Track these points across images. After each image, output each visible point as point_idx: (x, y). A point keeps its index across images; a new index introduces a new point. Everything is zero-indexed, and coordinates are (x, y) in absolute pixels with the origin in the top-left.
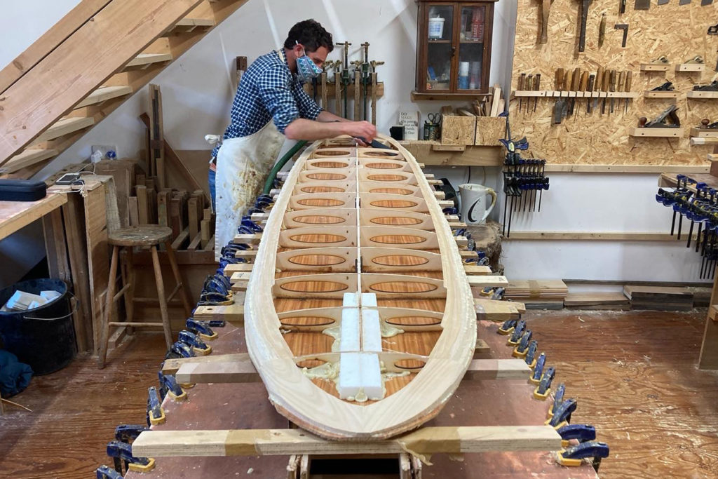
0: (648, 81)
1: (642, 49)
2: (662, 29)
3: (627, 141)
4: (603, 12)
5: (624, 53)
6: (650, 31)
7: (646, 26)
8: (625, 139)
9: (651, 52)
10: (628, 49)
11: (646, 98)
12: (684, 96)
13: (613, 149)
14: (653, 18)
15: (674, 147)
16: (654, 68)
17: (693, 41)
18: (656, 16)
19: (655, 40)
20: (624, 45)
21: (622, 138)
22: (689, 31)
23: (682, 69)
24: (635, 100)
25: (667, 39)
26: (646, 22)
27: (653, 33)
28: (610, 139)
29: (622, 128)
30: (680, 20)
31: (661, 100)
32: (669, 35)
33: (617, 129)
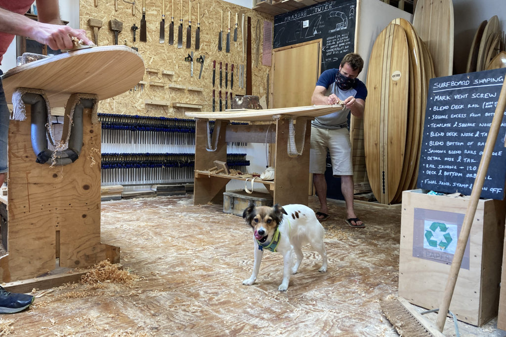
0: (151, 77)
1: (146, 61)
2: (153, 53)
3: (144, 107)
4: (125, 40)
6: (148, 53)
7: (146, 50)
8: (143, 106)
9: (150, 63)
12: (167, 87)
13: (138, 111)
14: (149, 47)
15: (167, 111)
16: (153, 70)
17: (168, 61)
18: (150, 46)
19: (151, 58)
21: (142, 105)
22: (165, 56)
23: (165, 73)
24: (146, 86)
25: (156, 58)
26: (146, 48)
28: (136, 105)
29: (141, 100)
30: (161, 50)
32: (157, 56)
33: (139, 100)
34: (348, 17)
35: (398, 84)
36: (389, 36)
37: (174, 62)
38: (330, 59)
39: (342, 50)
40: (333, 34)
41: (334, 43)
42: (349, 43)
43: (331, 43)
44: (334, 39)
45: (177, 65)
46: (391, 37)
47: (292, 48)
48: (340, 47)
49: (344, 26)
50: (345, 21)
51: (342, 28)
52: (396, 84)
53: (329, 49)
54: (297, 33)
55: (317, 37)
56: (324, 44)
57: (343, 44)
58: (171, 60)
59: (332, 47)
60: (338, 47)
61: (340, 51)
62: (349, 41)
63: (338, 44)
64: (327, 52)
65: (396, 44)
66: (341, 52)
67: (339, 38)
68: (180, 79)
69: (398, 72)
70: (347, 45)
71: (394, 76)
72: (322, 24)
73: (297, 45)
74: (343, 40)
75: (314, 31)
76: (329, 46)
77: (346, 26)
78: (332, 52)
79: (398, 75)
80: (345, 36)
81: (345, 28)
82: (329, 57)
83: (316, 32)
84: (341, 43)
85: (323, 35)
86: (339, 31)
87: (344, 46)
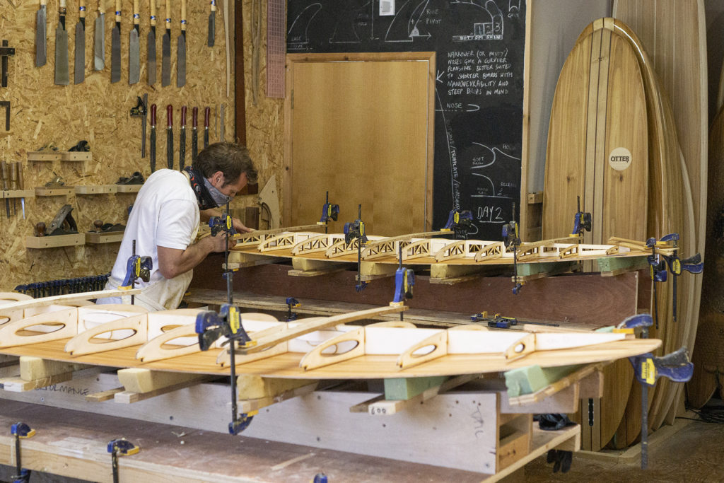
0: (37, 174)
1: (26, 133)
2: (42, 108)
3: (25, 256)
5: (9, 138)
6: (31, 110)
7: (26, 104)
8: (22, 255)
9: (35, 137)
10: (12, 134)
11: (38, 197)
12: (73, 192)
13: (12, 270)
15: (72, 259)
17: (72, 123)
18: (35, 91)
19: (37, 122)
20: (8, 128)
21: (20, 253)
22: (67, 112)
25: (48, 120)
26: (26, 99)
27: (34, 113)
28: (7, 256)
29: (18, 239)
30: (57, 98)
31: (52, 198)
32: (50, 116)
33: (13, 241)
34: (506, 13)
35: (624, 179)
36: (600, 59)
37: (87, 123)
38: (459, 106)
39: (492, 89)
40: (464, 46)
41: (468, 68)
42: (509, 74)
43: (461, 66)
44: (469, 58)
45: (92, 131)
46: (605, 63)
47: (346, 59)
48: (486, 81)
49: (495, 33)
50: (498, 20)
51: (489, 37)
52: (621, 178)
53: (455, 79)
54: (362, 24)
55: (419, 45)
56: (441, 65)
57: (494, 75)
58: (79, 121)
59: (463, 76)
60: (481, 79)
61: (484, 90)
62: (509, 70)
63: (481, 73)
64: (451, 88)
65: (617, 81)
66: (489, 93)
67: (482, 58)
68: (99, 166)
69: (624, 152)
70: (503, 80)
71: (615, 159)
72: (433, 16)
73: (362, 55)
74: (494, 64)
75: (412, 28)
76: (457, 74)
77: (500, 33)
78: (465, 89)
79: (626, 159)
80: (498, 57)
81: (498, 37)
82: (455, 98)
83: (415, 33)
84: (487, 72)
85: (438, 43)
86: (481, 41)
87: (498, 79)
